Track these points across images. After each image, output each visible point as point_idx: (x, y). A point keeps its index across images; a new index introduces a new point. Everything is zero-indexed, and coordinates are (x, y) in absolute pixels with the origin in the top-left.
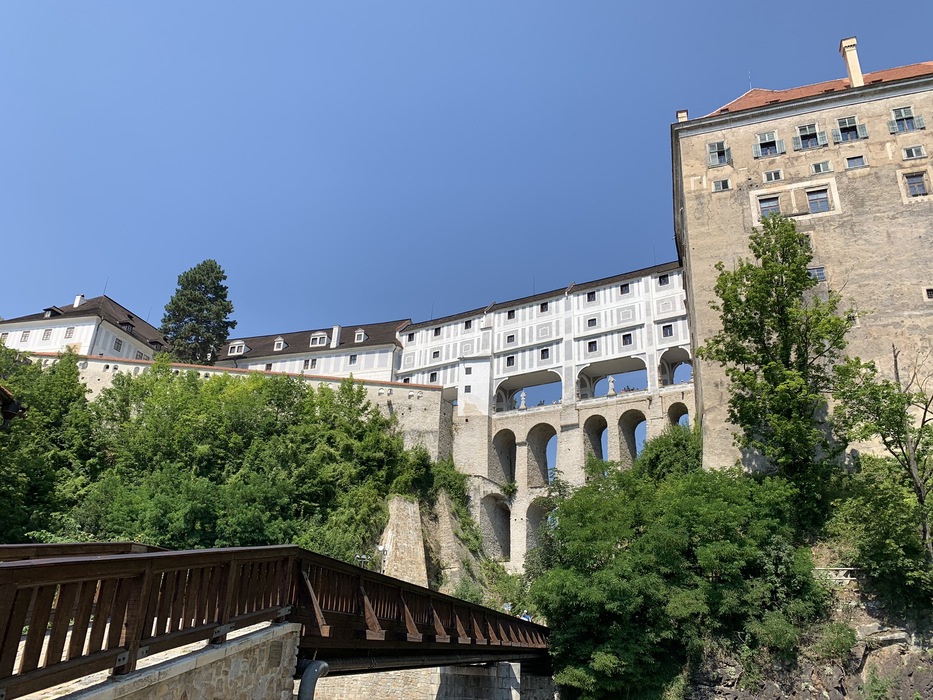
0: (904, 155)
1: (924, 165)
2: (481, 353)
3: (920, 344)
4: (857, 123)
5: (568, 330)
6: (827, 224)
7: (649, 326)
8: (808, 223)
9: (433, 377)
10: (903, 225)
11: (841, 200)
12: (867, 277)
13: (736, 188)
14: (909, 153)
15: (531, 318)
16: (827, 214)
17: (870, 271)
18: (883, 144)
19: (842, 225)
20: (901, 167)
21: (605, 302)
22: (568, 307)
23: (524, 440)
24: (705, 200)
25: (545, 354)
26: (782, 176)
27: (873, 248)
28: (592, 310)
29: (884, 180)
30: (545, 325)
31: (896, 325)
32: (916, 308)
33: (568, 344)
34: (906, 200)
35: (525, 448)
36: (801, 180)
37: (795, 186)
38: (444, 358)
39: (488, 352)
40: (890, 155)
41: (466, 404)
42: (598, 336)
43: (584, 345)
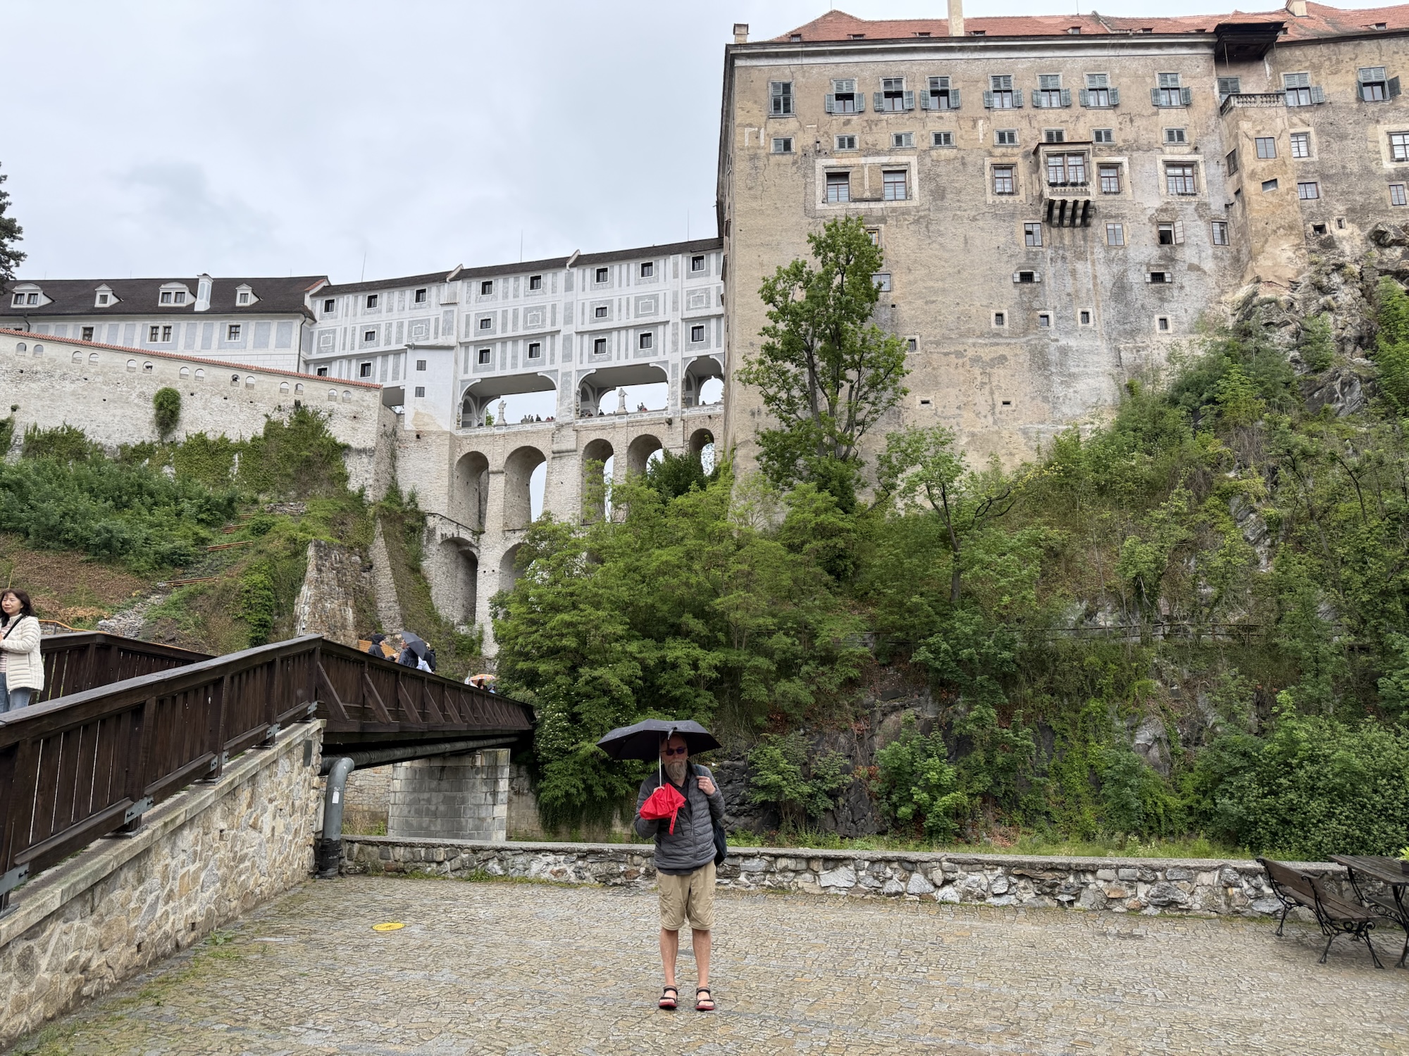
0: (996, 138)
1: (1013, 155)
2: (441, 341)
3: (979, 378)
4: (951, 87)
5: (568, 320)
6: (901, 218)
7: (676, 324)
8: (880, 214)
9: (365, 369)
10: (982, 229)
11: (921, 187)
12: (936, 292)
13: (800, 153)
14: (1002, 137)
15: (516, 296)
16: (903, 204)
17: (940, 284)
18: (975, 121)
19: (917, 221)
20: (991, 155)
21: (620, 285)
22: (569, 287)
23: (501, 469)
24: (760, 164)
25: (533, 350)
26: (857, 145)
27: (946, 255)
28: (601, 294)
29: (970, 169)
30: (536, 308)
31: (959, 354)
32: (982, 335)
33: (568, 339)
34: (990, 199)
35: (501, 478)
36: (878, 153)
37: (871, 160)
38: (382, 342)
39: (452, 341)
40: (981, 137)
41: (417, 414)
42: (609, 331)
43: (589, 342)
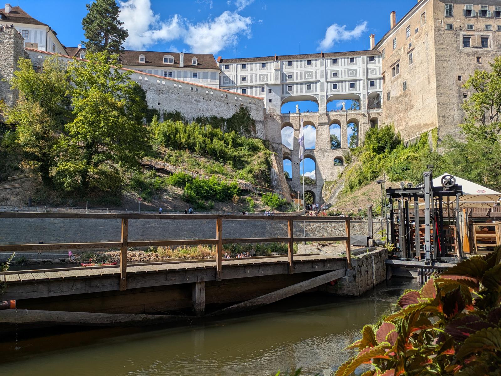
5: (322, 77)
6: (488, 54)
7: (364, 80)
8: (481, 52)
11: (494, 44)
13: (455, 30)
15: (301, 67)
16: (488, 49)
19: (492, 55)
21: (342, 65)
22: (322, 65)
24: (442, 33)
25: (309, 87)
26: (473, 28)
28: (334, 68)
30: (309, 72)
33: (322, 84)
36: (480, 31)
37: (478, 33)
39: (279, 82)
41: (270, 108)
42: (338, 82)
43: (330, 86)
